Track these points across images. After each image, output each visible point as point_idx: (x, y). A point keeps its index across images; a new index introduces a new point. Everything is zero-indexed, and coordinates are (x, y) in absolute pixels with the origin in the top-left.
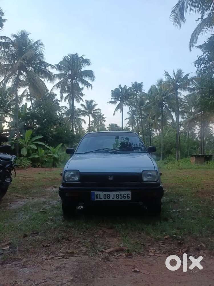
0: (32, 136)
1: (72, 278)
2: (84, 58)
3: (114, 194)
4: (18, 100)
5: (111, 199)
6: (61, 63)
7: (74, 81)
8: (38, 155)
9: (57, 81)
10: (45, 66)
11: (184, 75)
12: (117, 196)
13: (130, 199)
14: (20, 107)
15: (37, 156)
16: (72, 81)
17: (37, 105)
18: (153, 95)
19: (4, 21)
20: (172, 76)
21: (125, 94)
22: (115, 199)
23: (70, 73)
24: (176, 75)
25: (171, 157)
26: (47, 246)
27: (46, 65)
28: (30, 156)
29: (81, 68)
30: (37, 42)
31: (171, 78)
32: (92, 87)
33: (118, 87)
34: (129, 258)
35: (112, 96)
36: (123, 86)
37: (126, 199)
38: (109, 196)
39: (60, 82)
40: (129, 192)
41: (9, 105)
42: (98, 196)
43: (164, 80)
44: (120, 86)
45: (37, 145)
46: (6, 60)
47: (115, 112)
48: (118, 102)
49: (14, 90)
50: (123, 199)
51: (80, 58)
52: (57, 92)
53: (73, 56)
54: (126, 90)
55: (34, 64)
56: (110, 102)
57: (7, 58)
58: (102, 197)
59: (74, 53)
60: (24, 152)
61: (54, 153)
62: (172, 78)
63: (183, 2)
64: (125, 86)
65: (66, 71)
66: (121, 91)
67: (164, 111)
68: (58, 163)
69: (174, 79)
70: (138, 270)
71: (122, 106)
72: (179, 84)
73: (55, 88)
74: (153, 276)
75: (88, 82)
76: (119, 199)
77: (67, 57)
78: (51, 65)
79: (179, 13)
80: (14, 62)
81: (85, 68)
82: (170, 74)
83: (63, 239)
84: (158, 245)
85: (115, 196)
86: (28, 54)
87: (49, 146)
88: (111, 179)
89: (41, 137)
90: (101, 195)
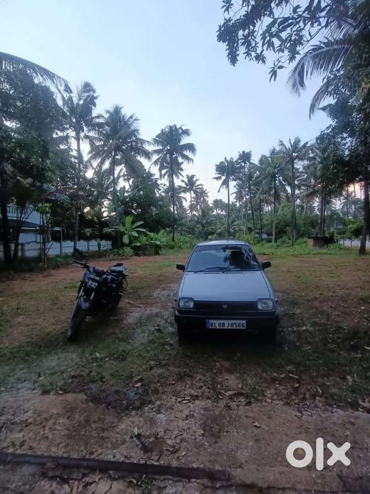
0: (133, 223)
1: (202, 432)
2: (184, 128)
3: (229, 323)
4: (115, 182)
5: (226, 328)
6: (158, 136)
7: (174, 156)
8: (140, 242)
9: (155, 157)
10: (141, 143)
11: (302, 144)
12: (232, 325)
13: (245, 328)
14: (118, 189)
15: (139, 244)
16: (171, 157)
17: (135, 187)
18: (263, 166)
19: (96, 98)
20: (288, 146)
21: (231, 168)
22: (230, 328)
23: (169, 148)
24: (292, 144)
25: (285, 238)
26: (173, 384)
27: (143, 142)
28: (132, 243)
29: (180, 140)
30: (131, 117)
31: (286, 149)
32: (193, 162)
33: (224, 161)
34: (248, 406)
35: (216, 171)
36: (228, 159)
37: (241, 328)
38: (224, 324)
39: (158, 159)
40: (244, 322)
41: (107, 189)
42: (213, 325)
43: (278, 149)
44: (226, 158)
45: (138, 232)
46: (100, 140)
47: (219, 189)
48: (224, 178)
49: (111, 171)
50: (238, 328)
51: (179, 128)
52: (155, 171)
53: (171, 127)
54: (232, 162)
55: (129, 142)
56: (215, 178)
57: (101, 137)
58: (217, 325)
59: (172, 124)
60: (126, 240)
61: (156, 240)
62: (288, 148)
63: (303, 64)
64: (232, 158)
65: (164, 146)
66: (226, 164)
67: (277, 186)
68: (161, 251)
69: (289, 149)
70: (258, 426)
71: (228, 182)
72: (296, 155)
73: (153, 165)
74: (272, 433)
75: (189, 157)
76: (234, 328)
77: (165, 129)
78: (148, 142)
79: (298, 78)
80: (109, 141)
81: (185, 141)
82: (285, 144)
83: (185, 375)
84: (274, 387)
85: (230, 325)
86: (123, 133)
87: (151, 232)
88: (225, 307)
89: (142, 223)
90: (216, 324)
